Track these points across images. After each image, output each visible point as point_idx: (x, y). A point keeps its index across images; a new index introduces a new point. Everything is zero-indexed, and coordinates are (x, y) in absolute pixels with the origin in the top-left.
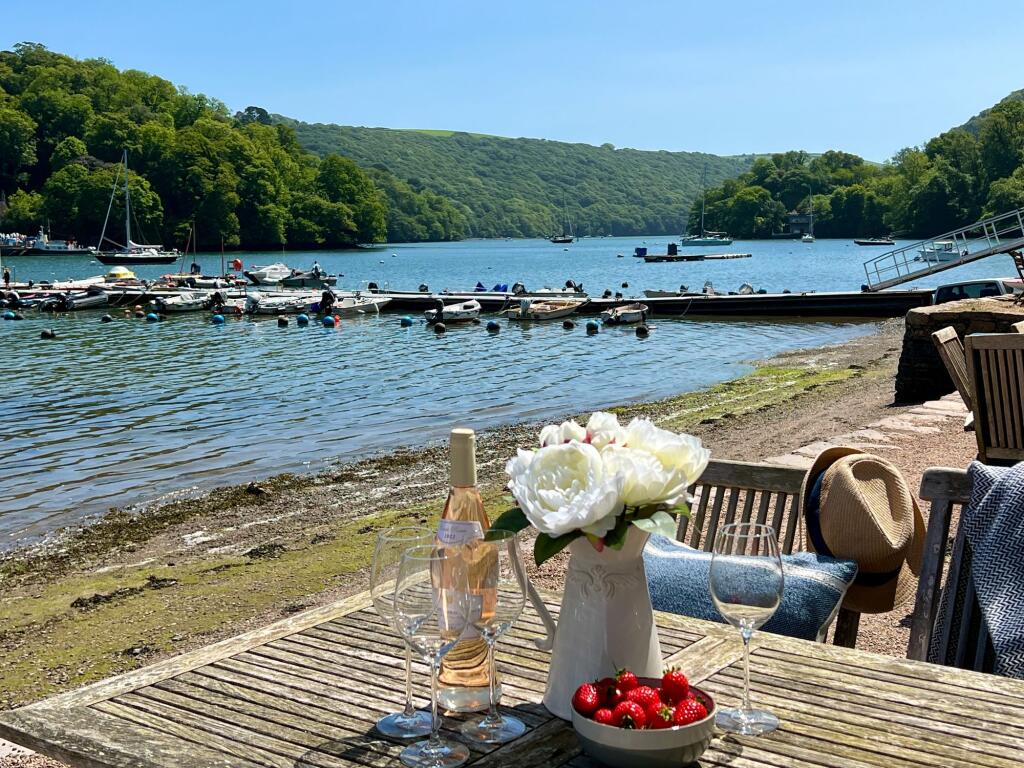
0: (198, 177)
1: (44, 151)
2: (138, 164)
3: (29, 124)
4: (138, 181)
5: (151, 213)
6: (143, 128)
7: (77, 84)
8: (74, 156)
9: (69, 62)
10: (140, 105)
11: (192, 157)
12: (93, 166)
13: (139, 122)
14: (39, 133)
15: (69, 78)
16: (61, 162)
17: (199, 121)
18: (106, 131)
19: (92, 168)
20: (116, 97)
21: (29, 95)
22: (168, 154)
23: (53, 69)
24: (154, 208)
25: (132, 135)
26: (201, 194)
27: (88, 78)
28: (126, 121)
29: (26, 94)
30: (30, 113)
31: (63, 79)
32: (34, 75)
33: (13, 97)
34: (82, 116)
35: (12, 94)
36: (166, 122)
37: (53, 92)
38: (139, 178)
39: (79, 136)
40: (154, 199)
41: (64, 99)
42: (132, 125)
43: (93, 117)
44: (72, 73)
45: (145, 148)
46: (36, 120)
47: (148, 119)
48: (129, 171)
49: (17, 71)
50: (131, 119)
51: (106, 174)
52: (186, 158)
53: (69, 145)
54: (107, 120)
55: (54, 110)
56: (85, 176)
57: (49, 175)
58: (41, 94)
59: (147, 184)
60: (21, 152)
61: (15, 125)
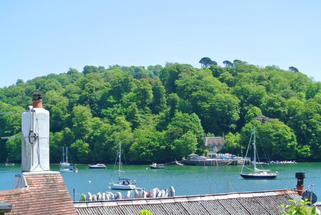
0: (314, 124)
1: (243, 113)
2: (285, 119)
3: (236, 101)
4: (285, 128)
5: (291, 142)
6: (289, 100)
7: (260, 80)
8: (256, 116)
9: (257, 70)
10: (289, 89)
11: (311, 114)
12: (264, 120)
13: (287, 97)
14: (241, 105)
15: (256, 78)
16: (250, 119)
17: (316, 96)
18: (271, 103)
19: (263, 121)
20: (278, 85)
21: (238, 87)
22: (300, 113)
23: (249, 74)
24: (292, 140)
25: (283, 105)
26: (315, 132)
27: (265, 77)
28: (281, 98)
29: (236, 87)
30: (238, 95)
31: (254, 78)
32: (241, 77)
33: (230, 88)
34: (261, 95)
35: (230, 87)
36: (300, 97)
37: (248, 85)
38: (285, 126)
39: (259, 107)
40: (292, 136)
41: (253, 88)
42: (283, 100)
43: (266, 96)
44: (257, 75)
45: (289, 111)
46: (239, 99)
47: (292, 96)
48: (280, 122)
49: (234, 75)
50: (283, 96)
51: (269, 124)
52: (308, 115)
53: (254, 111)
54: (271, 98)
55: (248, 93)
56: (259, 126)
57: (244, 126)
58: (243, 86)
59: (289, 129)
60: (232, 114)
61: (230, 101)
